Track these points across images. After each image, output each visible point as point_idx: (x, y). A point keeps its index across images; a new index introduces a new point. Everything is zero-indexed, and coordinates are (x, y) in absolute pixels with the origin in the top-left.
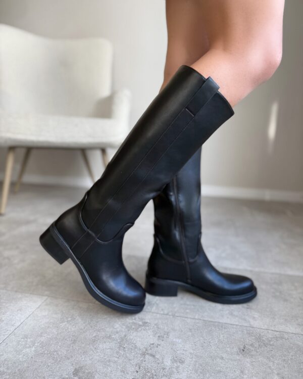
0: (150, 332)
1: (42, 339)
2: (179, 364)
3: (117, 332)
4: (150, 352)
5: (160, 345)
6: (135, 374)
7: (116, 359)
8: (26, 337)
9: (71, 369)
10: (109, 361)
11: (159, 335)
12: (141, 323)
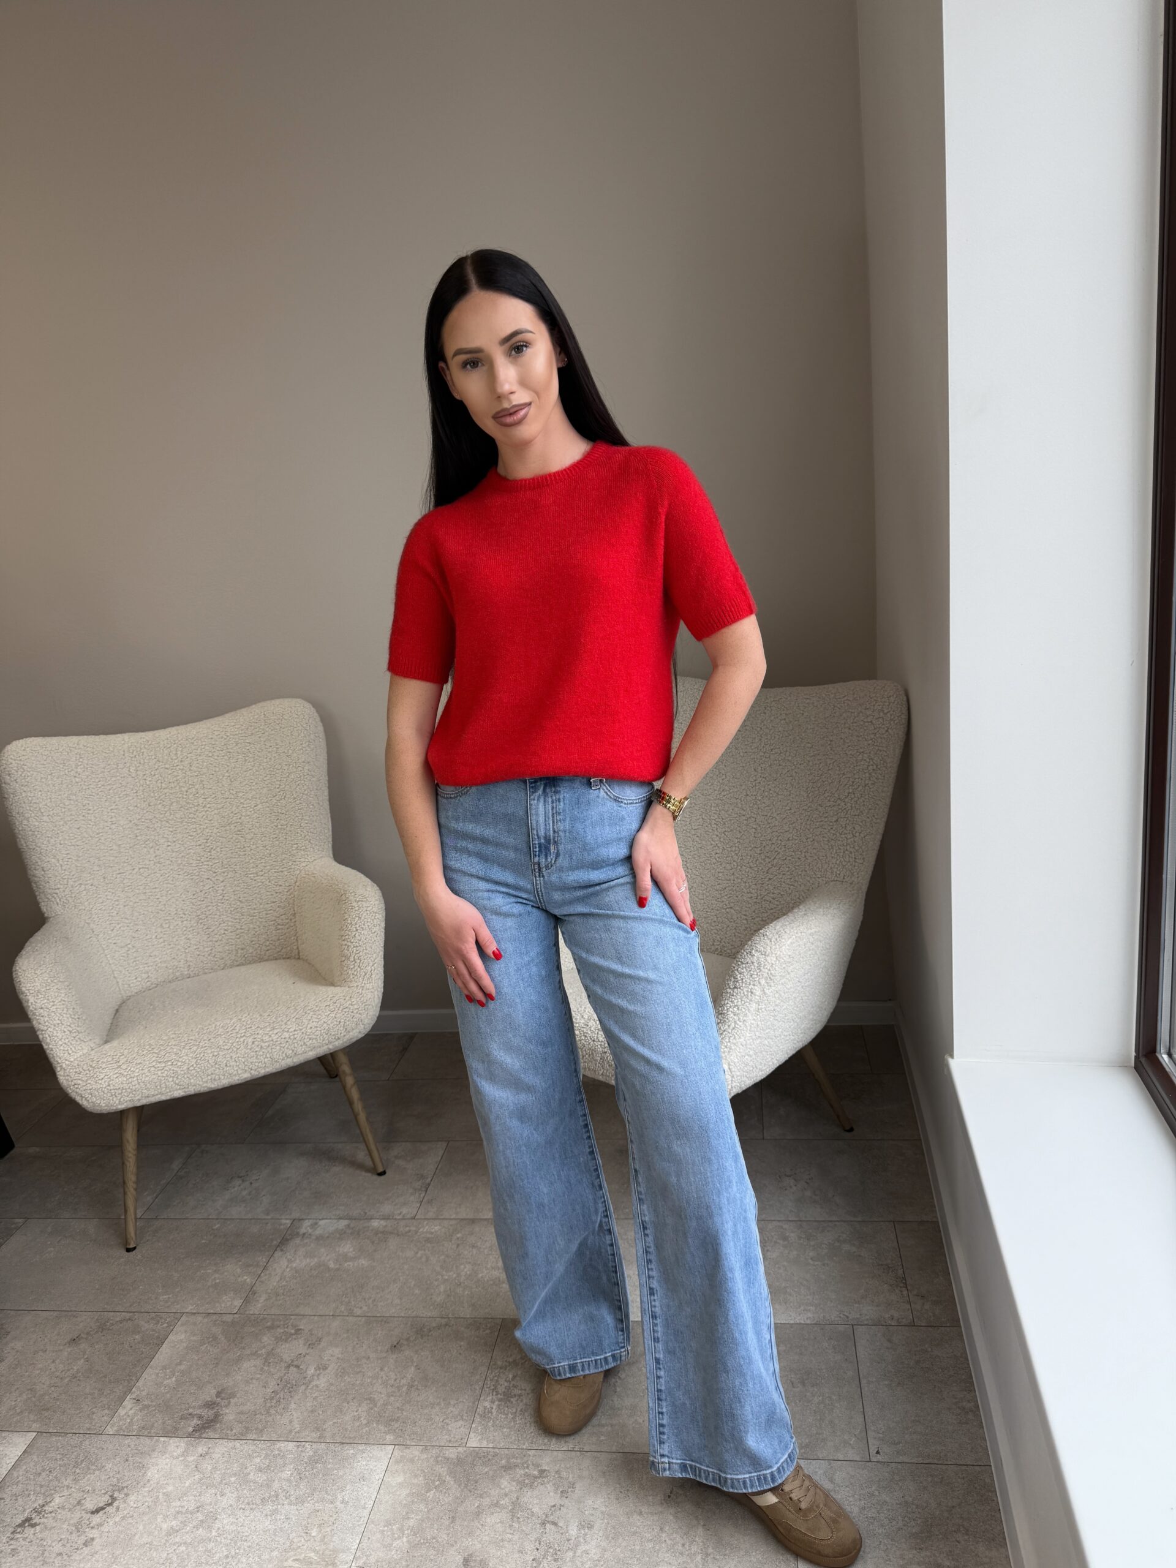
0: (301, 1341)
1: (183, 1367)
2: (321, 1371)
3: (264, 1347)
4: (295, 1363)
5: (306, 1354)
6: (276, 1387)
7: (259, 1376)
8: (164, 1368)
9: (214, 1392)
10: (252, 1379)
11: (309, 1342)
12: (293, 1331)
